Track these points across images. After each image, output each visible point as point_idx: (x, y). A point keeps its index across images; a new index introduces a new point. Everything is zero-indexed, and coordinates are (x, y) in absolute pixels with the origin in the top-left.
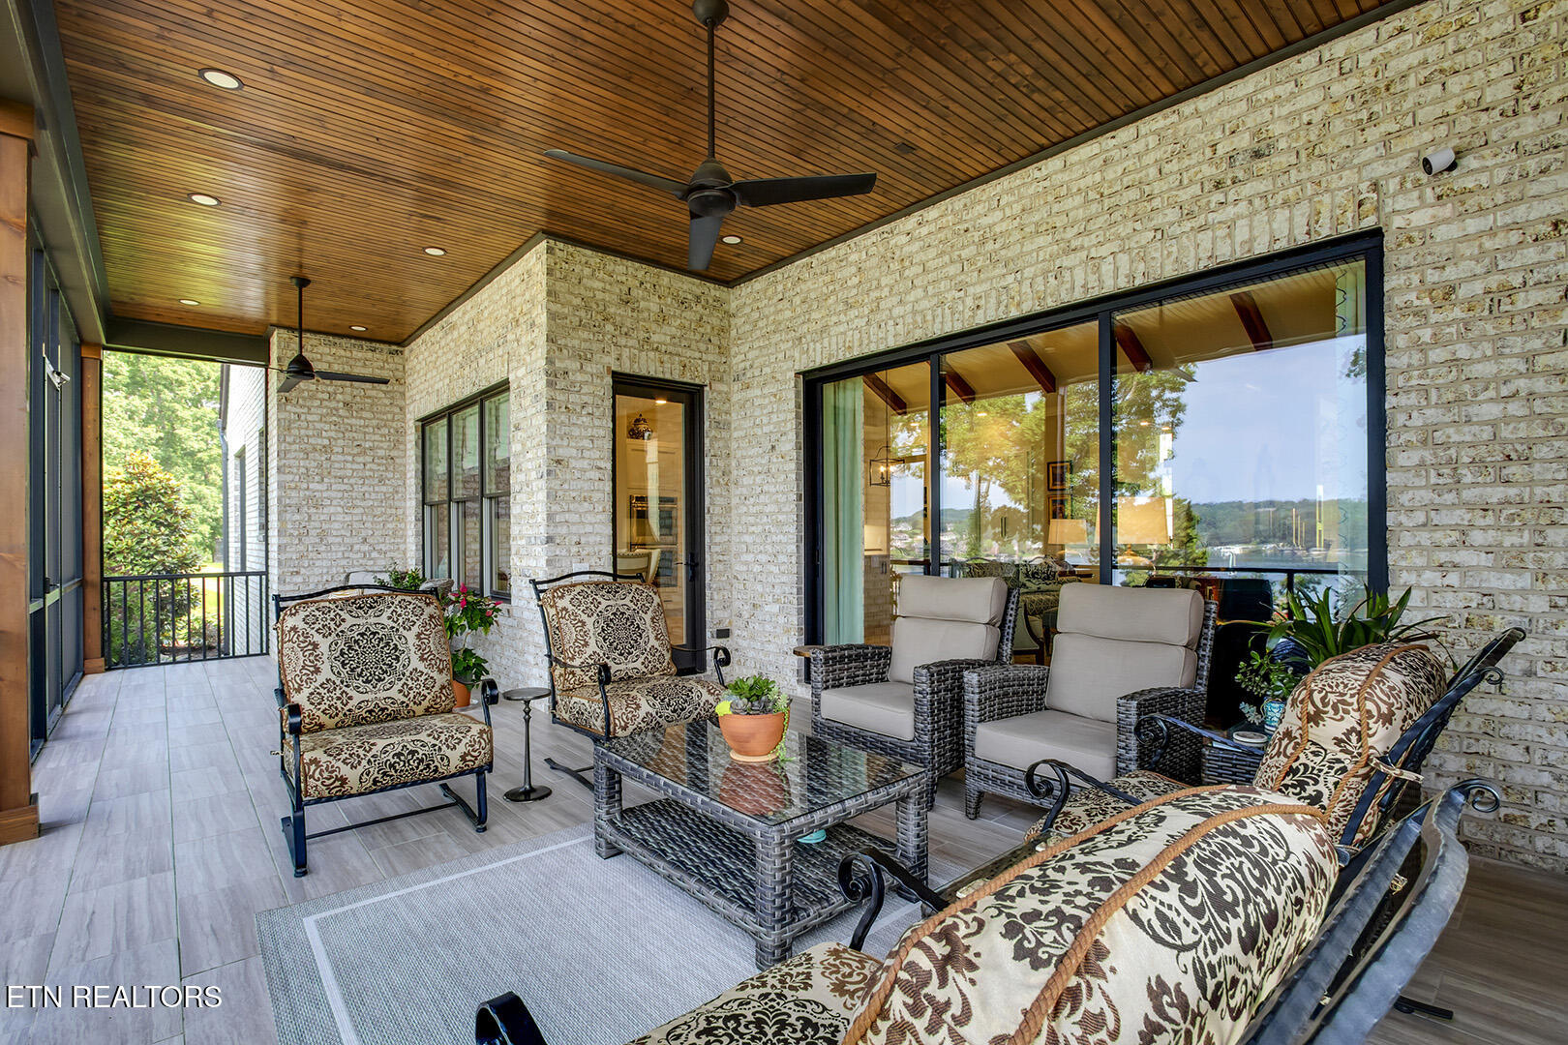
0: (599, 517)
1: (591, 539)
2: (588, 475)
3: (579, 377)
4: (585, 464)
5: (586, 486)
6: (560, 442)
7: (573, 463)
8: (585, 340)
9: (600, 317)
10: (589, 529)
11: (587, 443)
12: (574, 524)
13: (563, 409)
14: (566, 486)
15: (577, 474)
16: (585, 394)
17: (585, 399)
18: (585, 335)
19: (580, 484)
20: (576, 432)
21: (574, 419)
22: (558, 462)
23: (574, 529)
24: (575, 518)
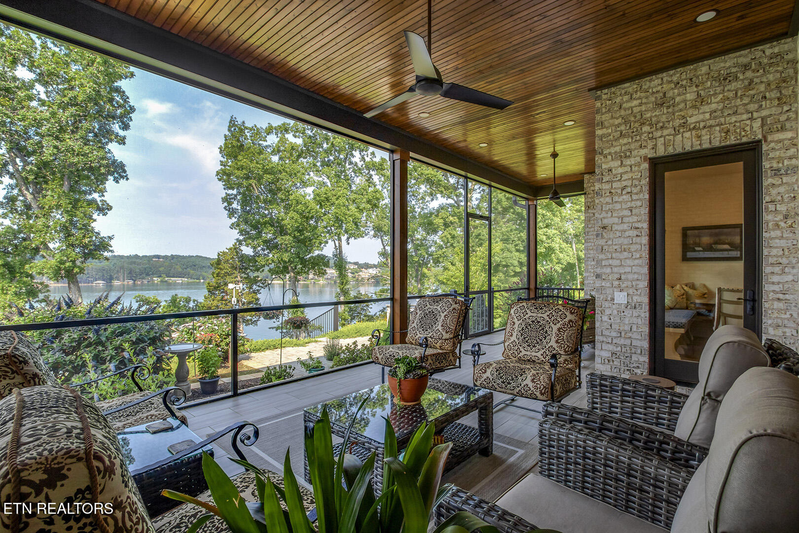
0: (636, 262)
1: (630, 277)
2: (627, 234)
3: (620, 170)
4: (625, 226)
5: (626, 241)
6: (605, 215)
7: (615, 227)
8: (625, 144)
9: (637, 125)
10: (628, 269)
11: (627, 213)
12: (616, 266)
13: (608, 194)
14: (610, 242)
15: (618, 234)
16: (624, 181)
17: (625, 183)
18: (625, 141)
19: (621, 241)
20: (618, 206)
21: (616, 199)
22: (604, 228)
23: (615, 270)
24: (617, 262)
